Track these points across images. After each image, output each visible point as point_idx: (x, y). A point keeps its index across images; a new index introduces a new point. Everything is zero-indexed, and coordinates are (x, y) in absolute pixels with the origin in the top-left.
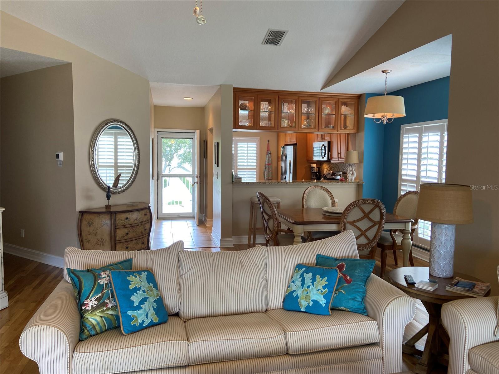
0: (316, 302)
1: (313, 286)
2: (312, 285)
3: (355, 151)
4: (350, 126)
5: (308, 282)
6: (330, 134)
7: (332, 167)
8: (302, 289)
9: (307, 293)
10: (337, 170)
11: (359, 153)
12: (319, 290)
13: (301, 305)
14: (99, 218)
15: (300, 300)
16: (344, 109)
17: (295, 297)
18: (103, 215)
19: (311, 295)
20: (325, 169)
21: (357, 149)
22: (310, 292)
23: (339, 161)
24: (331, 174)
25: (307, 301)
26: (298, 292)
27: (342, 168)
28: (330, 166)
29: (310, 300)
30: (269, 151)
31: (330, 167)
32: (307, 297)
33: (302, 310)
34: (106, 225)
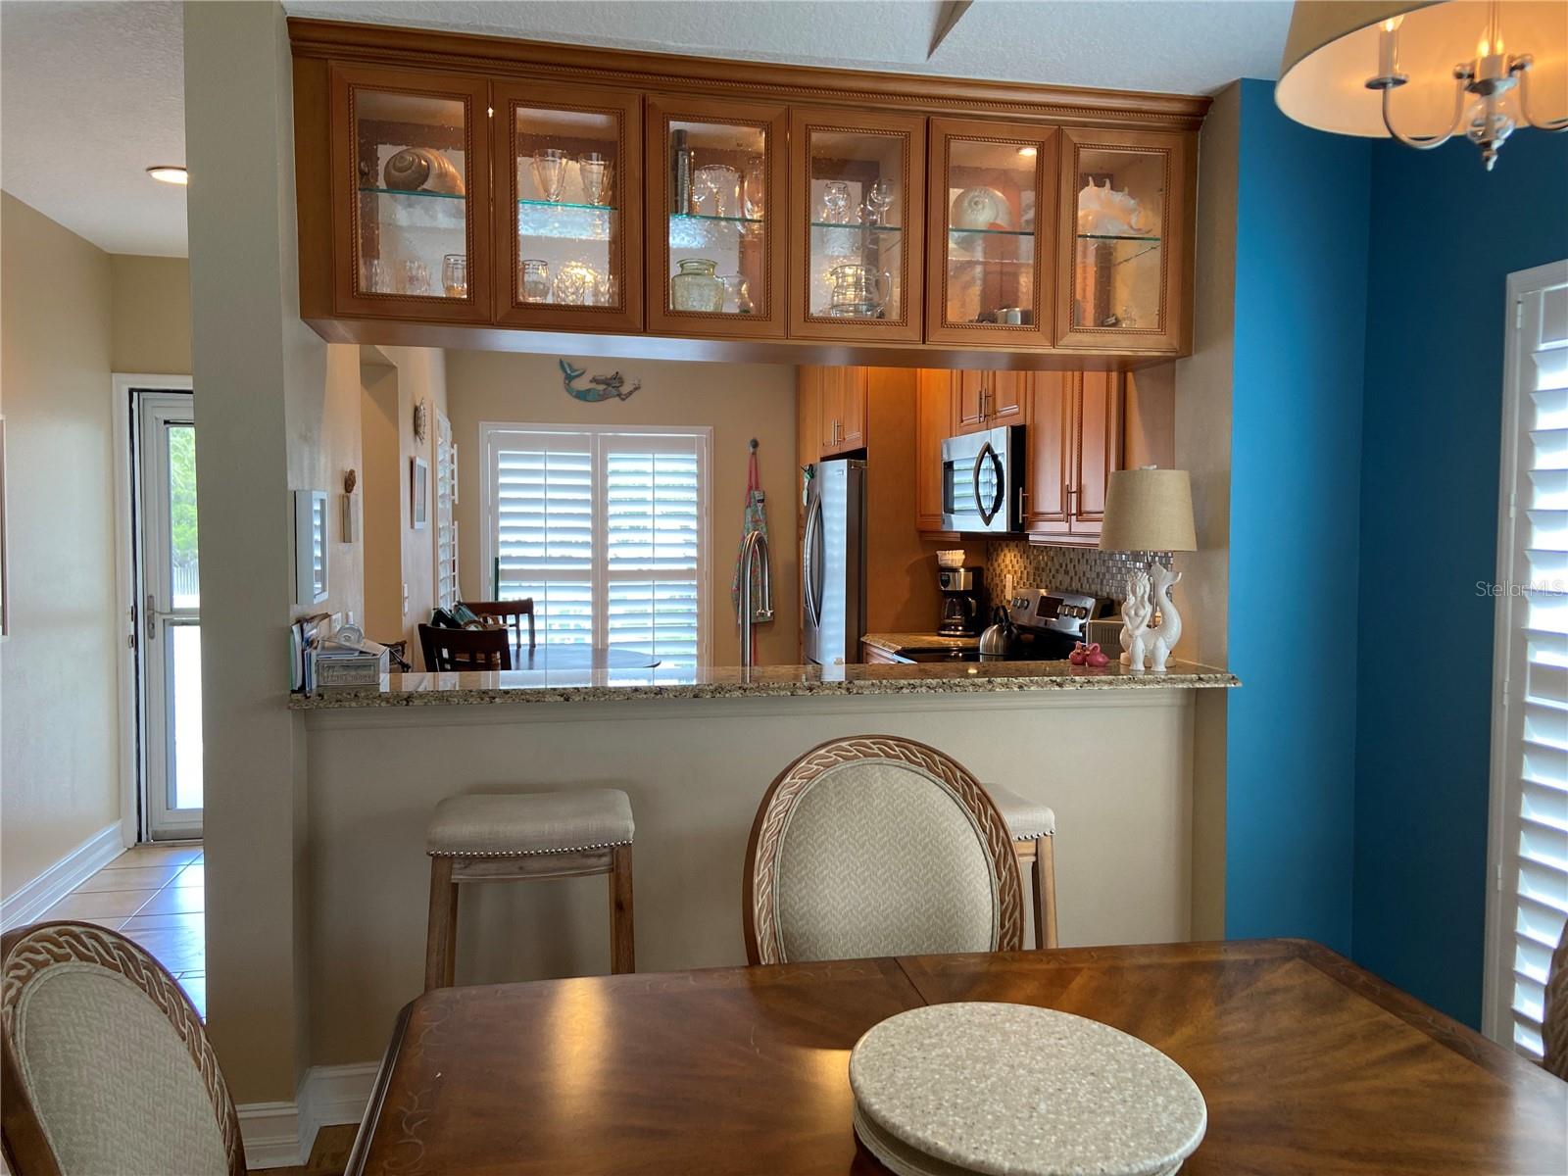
3: (1173, 468)
4: (1135, 313)
7: (1042, 564)
10: (1066, 584)
11: (1195, 487)
16: (1095, 206)
20: (1009, 577)
21: (1180, 455)
23: (1070, 534)
24: (1034, 606)
27: (1094, 575)
28: (1034, 564)
30: (757, 488)
31: (1030, 569)
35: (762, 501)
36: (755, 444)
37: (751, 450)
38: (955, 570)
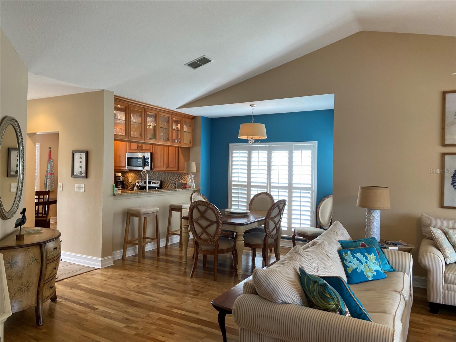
0: (377, 271)
1: (369, 261)
2: (367, 261)
5: (363, 259)
6: (151, 146)
8: (363, 265)
9: (368, 267)
12: (374, 263)
13: (368, 276)
14: (26, 253)
15: (365, 273)
17: (360, 272)
18: (30, 249)
19: (372, 267)
22: (370, 265)
23: (166, 170)
25: (371, 272)
26: (361, 268)
29: (373, 271)
30: (51, 159)
32: (370, 270)
33: (370, 279)
34: (36, 261)
35: (53, 162)
36: (50, 148)
37: (49, 150)
38: (121, 177)
